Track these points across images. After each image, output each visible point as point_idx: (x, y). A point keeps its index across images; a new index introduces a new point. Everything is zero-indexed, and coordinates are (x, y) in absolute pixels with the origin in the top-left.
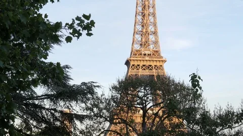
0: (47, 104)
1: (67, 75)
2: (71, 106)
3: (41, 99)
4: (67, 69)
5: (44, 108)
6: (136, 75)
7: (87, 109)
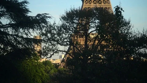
0: (10, 31)
1: (26, 8)
2: (29, 33)
3: (6, 27)
4: (25, 4)
5: (9, 34)
6: (89, 8)
7: (43, 34)
